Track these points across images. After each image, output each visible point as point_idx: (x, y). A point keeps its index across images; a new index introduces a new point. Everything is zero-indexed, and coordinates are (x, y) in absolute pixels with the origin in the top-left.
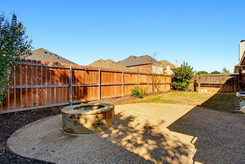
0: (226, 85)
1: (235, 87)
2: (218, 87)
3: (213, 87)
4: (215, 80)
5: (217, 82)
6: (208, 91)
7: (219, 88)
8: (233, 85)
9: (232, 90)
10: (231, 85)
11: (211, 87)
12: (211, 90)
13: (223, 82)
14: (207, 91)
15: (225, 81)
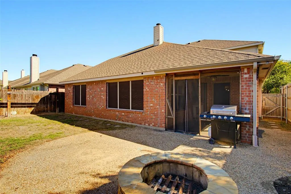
0: (40, 104)
1: (49, 106)
2: (31, 107)
3: (25, 107)
4: (27, 98)
5: (29, 101)
6: (18, 113)
7: (33, 108)
8: (47, 104)
9: (46, 109)
10: (45, 104)
11: (22, 107)
12: (22, 112)
13: (37, 101)
14: (16, 114)
15: (39, 100)
